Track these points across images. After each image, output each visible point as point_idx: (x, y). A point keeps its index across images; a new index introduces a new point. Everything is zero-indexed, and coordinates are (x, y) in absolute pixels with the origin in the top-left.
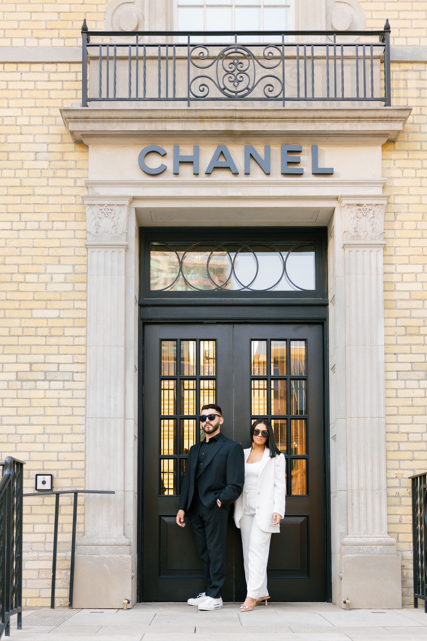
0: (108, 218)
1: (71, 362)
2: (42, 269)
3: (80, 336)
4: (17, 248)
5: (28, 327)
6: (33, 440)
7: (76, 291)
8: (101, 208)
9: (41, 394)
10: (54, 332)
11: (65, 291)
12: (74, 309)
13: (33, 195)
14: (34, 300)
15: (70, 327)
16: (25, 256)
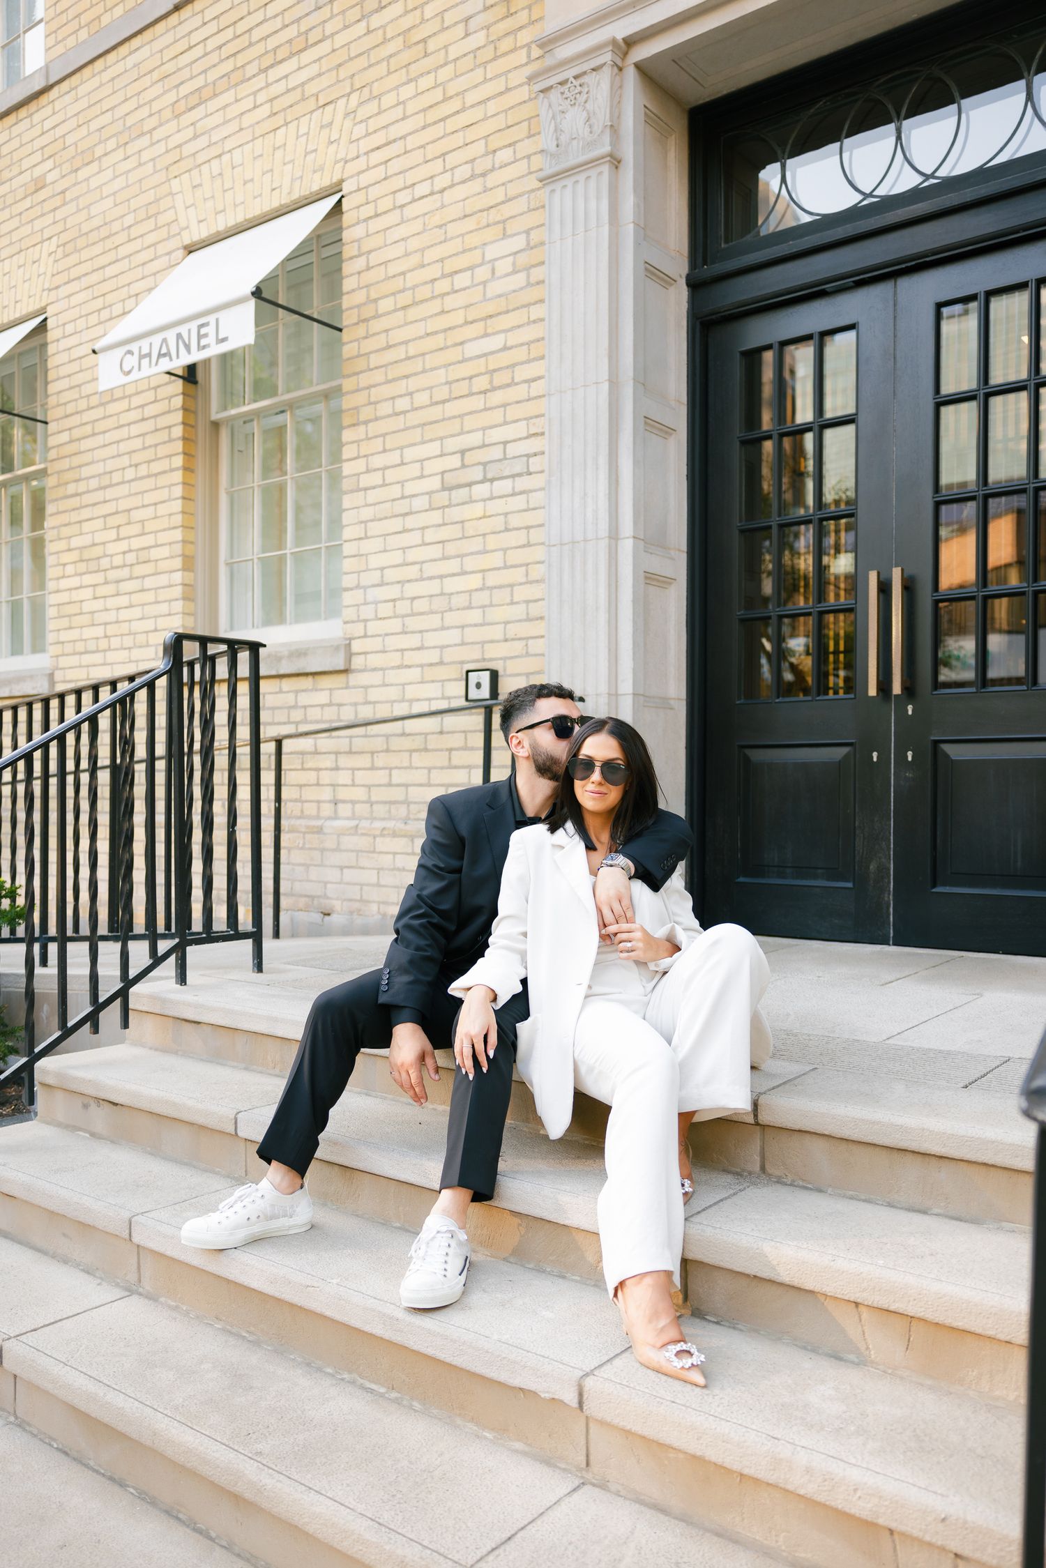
0: (576, 107)
1: (525, 435)
2: (475, 257)
3: (540, 378)
4: (440, 227)
5: (458, 380)
6: (467, 604)
7: (533, 285)
8: (562, 89)
9: (477, 510)
10: (500, 379)
11: (514, 291)
12: (529, 323)
13: (463, 109)
14: (467, 323)
15: (522, 363)
16: (452, 238)
